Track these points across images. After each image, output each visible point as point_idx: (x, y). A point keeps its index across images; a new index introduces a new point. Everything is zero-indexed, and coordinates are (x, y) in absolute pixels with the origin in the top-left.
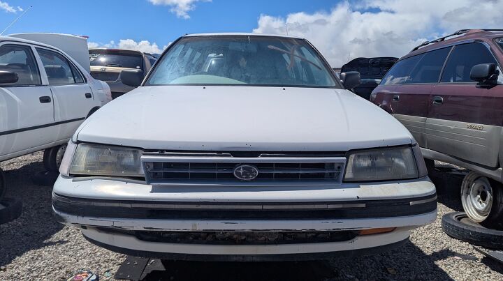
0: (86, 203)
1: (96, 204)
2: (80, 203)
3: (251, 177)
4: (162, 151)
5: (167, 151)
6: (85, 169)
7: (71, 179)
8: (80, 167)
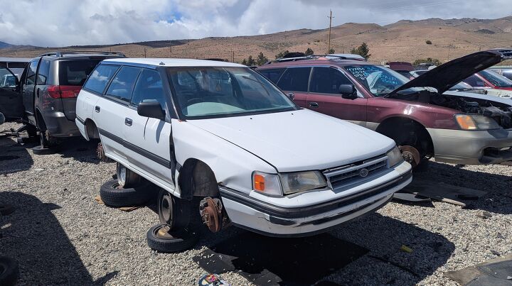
3: (367, 175)
4: (328, 169)
6: (291, 189)
7: (286, 197)
8: (287, 189)
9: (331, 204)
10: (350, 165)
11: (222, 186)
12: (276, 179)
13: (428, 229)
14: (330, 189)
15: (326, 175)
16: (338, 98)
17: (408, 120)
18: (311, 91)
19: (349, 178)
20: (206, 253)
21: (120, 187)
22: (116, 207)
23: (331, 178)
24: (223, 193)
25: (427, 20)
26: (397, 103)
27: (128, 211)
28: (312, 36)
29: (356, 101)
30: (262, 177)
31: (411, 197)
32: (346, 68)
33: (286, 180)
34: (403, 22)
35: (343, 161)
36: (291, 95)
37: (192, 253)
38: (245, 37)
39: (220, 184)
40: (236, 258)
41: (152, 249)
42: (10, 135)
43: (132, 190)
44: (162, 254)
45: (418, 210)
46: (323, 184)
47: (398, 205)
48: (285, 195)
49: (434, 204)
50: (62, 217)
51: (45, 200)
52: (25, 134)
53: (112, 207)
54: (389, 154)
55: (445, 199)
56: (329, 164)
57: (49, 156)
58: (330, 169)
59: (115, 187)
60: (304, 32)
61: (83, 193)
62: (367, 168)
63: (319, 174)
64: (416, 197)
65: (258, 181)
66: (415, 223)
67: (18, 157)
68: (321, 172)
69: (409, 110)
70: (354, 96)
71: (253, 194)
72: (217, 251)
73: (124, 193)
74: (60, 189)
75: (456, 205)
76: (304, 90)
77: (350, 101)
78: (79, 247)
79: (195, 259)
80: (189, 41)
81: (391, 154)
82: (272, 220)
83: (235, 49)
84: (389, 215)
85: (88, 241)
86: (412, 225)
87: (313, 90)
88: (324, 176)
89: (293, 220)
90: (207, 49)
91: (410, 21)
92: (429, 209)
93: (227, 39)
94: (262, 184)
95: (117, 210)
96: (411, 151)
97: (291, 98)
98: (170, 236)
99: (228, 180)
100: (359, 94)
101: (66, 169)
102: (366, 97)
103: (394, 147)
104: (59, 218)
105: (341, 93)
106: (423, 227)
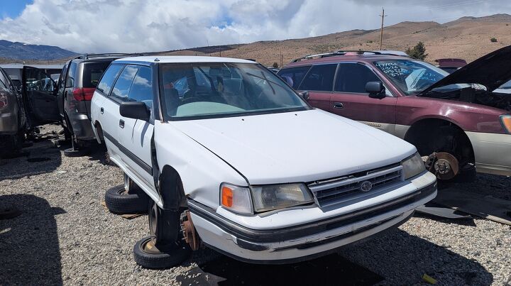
0: (287, 231)
1: (294, 230)
2: (282, 232)
3: (370, 189)
4: (316, 181)
5: (320, 181)
6: (264, 206)
7: (257, 217)
8: (260, 205)
9: (316, 225)
10: (348, 176)
11: (189, 199)
12: (247, 192)
13: (463, 253)
14: (317, 206)
15: (311, 188)
16: (364, 98)
17: (444, 122)
18: (337, 89)
19: (346, 193)
20: (193, 271)
21: (126, 193)
22: (119, 214)
23: (319, 193)
24: (191, 207)
25: (493, 17)
26: (430, 103)
27: (130, 218)
28: (364, 37)
29: (384, 101)
30: (231, 191)
31: (448, 212)
32: (374, 63)
33: (259, 195)
34: (464, 19)
35: (337, 172)
36: (304, 94)
37: (178, 271)
38: (295, 40)
39: (188, 197)
40: (225, 279)
41: (137, 264)
42: (50, 137)
43: (135, 196)
44: (146, 270)
45: (455, 229)
46: (309, 200)
47: (431, 222)
48: (256, 213)
49: (475, 221)
50: (62, 223)
51: (53, 204)
52: (62, 138)
53: (115, 213)
54: (405, 163)
55: (490, 217)
56: (317, 175)
57: (78, 158)
58: (317, 182)
59: (120, 193)
60: (356, 33)
61: (93, 197)
62: (371, 180)
63: (303, 187)
64: (455, 213)
65: (226, 195)
66: (447, 245)
67: (49, 159)
68: (306, 185)
69: (448, 110)
70: (382, 95)
71: (221, 211)
72: (206, 271)
73: (126, 200)
74: (73, 193)
75: (503, 224)
76: (329, 89)
77: (377, 101)
78: (65, 257)
79: (179, 278)
80: (239, 45)
81: (409, 163)
82: (240, 244)
83: (284, 53)
84: (417, 234)
85: (76, 251)
86: (443, 248)
87: (339, 89)
88: (310, 191)
89: (265, 245)
90: (257, 53)
91: (473, 18)
92: (469, 228)
93: (277, 42)
94: (230, 198)
95: (119, 217)
96: (448, 158)
97: (304, 97)
98: (157, 250)
99: (196, 193)
100: (388, 92)
101: (87, 172)
102: (396, 96)
103: (414, 155)
104: (58, 223)
105: (367, 92)
106: (457, 251)
